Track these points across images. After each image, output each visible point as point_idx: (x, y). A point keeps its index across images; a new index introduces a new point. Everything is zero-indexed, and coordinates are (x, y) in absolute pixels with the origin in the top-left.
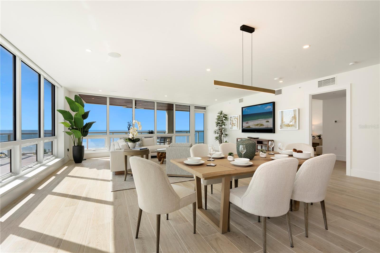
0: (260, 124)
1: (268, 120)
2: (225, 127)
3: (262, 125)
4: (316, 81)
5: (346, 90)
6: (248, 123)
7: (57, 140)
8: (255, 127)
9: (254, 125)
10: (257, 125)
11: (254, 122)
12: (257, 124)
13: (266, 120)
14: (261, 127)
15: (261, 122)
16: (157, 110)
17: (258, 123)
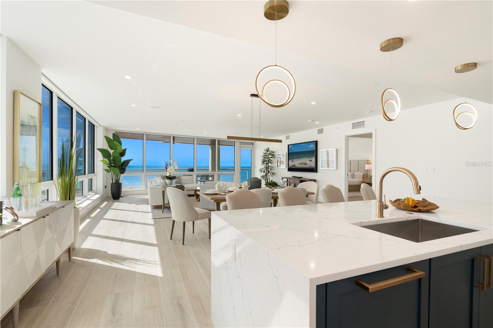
0: (304, 163)
1: (311, 159)
2: (271, 165)
3: (306, 164)
4: (350, 123)
5: (372, 133)
6: (293, 161)
7: (96, 177)
8: (300, 166)
9: (299, 164)
10: (302, 164)
11: (298, 161)
12: (301, 162)
13: (309, 159)
14: (305, 166)
15: (304, 161)
16: (197, 144)
17: (303, 162)
